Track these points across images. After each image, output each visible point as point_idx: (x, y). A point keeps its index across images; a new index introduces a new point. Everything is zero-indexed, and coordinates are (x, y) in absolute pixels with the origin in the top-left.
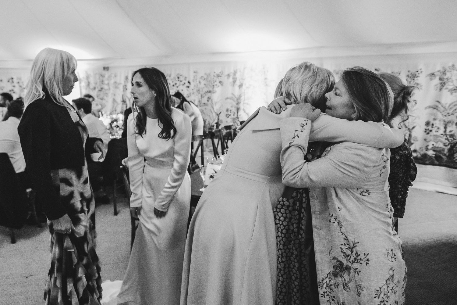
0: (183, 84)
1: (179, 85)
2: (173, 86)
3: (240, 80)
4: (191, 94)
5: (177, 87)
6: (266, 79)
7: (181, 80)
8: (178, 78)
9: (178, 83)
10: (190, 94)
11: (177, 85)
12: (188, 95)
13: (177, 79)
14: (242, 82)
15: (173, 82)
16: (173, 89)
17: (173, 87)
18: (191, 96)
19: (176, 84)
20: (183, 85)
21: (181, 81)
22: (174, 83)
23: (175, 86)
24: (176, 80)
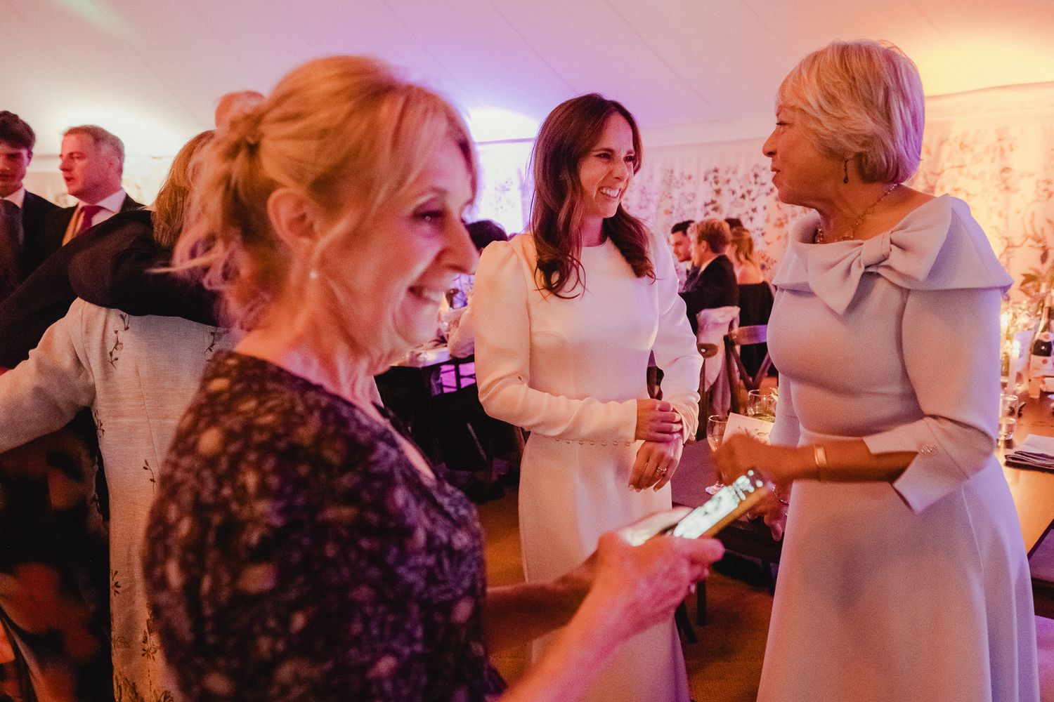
0: (769, 191)
1: (758, 195)
2: (743, 197)
3: (925, 177)
4: (789, 218)
5: (753, 200)
6: (1006, 169)
7: (763, 182)
8: (756, 176)
9: (755, 188)
10: (786, 216)
11: (753, 195)
12: (779, 219)
13: (752, 179)
14: (932, 183)
15: (741, 187)
16: (742, 205)
17: (742, 201)
18: (787, 222)
19: (749, 192)
20: (767, 194)
21: (763, 184)
22: (744, 191)
23: (747, 197)
24: (750, 182)
